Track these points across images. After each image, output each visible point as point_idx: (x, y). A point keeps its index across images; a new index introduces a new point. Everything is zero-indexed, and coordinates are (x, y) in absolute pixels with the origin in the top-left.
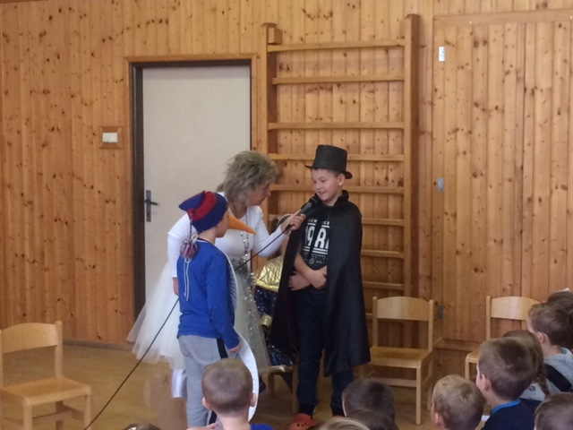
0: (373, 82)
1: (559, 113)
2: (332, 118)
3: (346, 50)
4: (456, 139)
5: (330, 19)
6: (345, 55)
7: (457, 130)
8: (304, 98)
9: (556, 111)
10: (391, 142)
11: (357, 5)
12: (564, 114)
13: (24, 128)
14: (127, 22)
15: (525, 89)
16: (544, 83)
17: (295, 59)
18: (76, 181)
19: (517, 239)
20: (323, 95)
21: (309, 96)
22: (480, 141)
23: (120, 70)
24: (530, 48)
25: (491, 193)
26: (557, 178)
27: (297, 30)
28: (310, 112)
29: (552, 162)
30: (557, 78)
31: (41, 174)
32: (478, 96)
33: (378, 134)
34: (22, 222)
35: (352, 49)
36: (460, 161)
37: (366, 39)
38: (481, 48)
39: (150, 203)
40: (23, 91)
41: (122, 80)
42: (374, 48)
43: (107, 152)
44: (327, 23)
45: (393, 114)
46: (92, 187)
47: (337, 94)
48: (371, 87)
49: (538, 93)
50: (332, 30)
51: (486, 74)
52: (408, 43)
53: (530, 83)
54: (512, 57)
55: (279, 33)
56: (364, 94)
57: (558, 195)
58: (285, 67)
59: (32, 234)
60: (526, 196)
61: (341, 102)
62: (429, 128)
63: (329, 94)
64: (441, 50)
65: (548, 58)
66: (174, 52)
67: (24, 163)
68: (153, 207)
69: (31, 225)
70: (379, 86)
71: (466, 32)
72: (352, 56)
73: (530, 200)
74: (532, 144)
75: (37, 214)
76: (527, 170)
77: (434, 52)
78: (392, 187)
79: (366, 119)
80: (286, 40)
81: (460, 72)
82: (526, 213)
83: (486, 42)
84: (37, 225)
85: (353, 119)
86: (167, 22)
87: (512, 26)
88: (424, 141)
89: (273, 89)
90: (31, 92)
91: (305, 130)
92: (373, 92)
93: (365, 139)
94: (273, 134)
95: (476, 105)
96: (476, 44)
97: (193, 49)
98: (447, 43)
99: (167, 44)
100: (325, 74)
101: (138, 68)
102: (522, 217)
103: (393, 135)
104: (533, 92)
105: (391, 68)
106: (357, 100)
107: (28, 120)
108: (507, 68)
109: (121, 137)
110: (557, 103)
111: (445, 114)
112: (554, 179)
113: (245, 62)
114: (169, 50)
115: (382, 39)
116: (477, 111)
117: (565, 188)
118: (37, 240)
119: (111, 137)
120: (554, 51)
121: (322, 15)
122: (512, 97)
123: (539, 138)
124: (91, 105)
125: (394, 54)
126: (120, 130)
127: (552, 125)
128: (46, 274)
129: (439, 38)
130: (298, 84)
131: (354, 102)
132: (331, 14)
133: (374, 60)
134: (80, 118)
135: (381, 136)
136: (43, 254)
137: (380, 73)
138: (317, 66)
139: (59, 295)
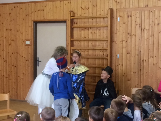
0: (100, 27)
1: (151, 36)
2: (88, 37)
3: (92, 18)
4: (122, 43)
5: (88, 9)
6: (92, 20)
7: (123, 41)
8: (81, 32)
9: (150, 36)
10: (105, 44)
11: (96, 6)
12: (152, 36)
13: (4, 40)
14: (33, 10)
15: (142, 29)
16: (147, 28)
17: (79, 21)
18: (18, 55)
19: (139, 72)
20: (86, 31)
21: (82, 31)
22: (129, 44)
23: (31, 24)
24: (143, 18)
25: (132, 59)
26: (151, 54)
27: (79, 13)
28: (83, 36)
29: (149, 50)
30: (151, 26)
31: (9, 53)
32: (129, 31)
33: (101, 42)
34: (4, 66)
35: (94, 18)
36: (124, 49)
37: (98, 15)
38: (130, 18)
39: (38, 61)
40: (4, 29)
41: (31, 26)
42: (100, 18)
43: (27, 47)
44: (87, 11)
45: (105, 36)
46: (23, 57)
47: (90, 31)
48: (99, 29)
49: (145, 30)
50: (89, 12)
51: (131, 25)
52: (109, 16)
53: (143, 27)
54: (138, 20)
55: (74, 13)
56: (97, 31)
57: (151, 59)
58: (76, 23)
59: (6, 70)
60: (142, 60)
61: (91, 33)
62: (115, 40)
63: (88, 31)
64: (119, 18)
65: (148, 20)
66: (45, 19)
67: (4, 50)
68: (39, 62)
69: (6, 67)
70: (101, 28)
71: (125, 13)
72: (94, 20)
73: (143, 61)
74: (143, 45)
75: (7, 64)
76: (142, 52)
77: (117, 19)
78: (105, 57)
79: (98, 38)
80: (76, 15)
81: (124, 25)
82: (142, 64)
83: (131, 16)
85: (94, 38)
86: (44, 10)
87: (138, 12)
88: (114, 44)
89: (72, 29)
90: (6, 30)
91: (81, 41)
92: (100, 30)
93: (98, 43)
94: (72, 42)
95: (128, 34)
96: (128, 17)
97: (50, 18)
98: (120, 16)
99: (43, 16)
100: (87, 25)
101: (36, 23)
102: (141, 65)
103: (105, 42)
104: (144, 30)
105: (105, 23)
106: (95, 32)
107: (5, 38)
108: (137, 23)
109: (31, 42)
110: (150, 33)
111: (120, 36)
112: (150, 55)
113: (65, 22)
114: (44, 18)
115: (102, 15)
116: (128, 36)
117: (153, 57)
118: (8, 71)
119: (28, 43)
120: (150, 19)
121: (86, 8)
122: (138, 31)
123: (145, 43)
124: (23, 33)
125: (106, 19)
126: (30, 40)
127: (149, 39)
128: (10, 81)
129: (118, 15)
130: (79, 28)
131: (95, 33)
132: (89, 8)
133: (100, 21)
134: (20, 37)
135: (102, 42)
136: (9, 75)
137: (102, 24)
138: (85, 23)
139: (13, 87)
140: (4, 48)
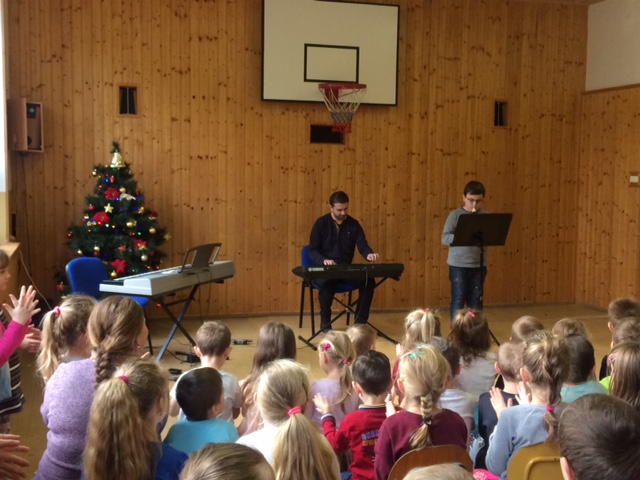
13: (590, 173)
18: (615, 207)
31: (597, 202)
34: (586, 232)
40: (592, 149)
43: (632, 189)
46: (623, 212)
59: (591, 241)
67: (589, 195)
69: (591, 234)
75: (594, 227)
84: (593, 234)
90: (595, 150)
107: (593, 168)
118: (593, 244)
119: (635, 179)
124: (626, 158)
128: (597, 266)
134: (619, 166)
136: (595, 253)
139: (602, 280)
140: (590, 191)
